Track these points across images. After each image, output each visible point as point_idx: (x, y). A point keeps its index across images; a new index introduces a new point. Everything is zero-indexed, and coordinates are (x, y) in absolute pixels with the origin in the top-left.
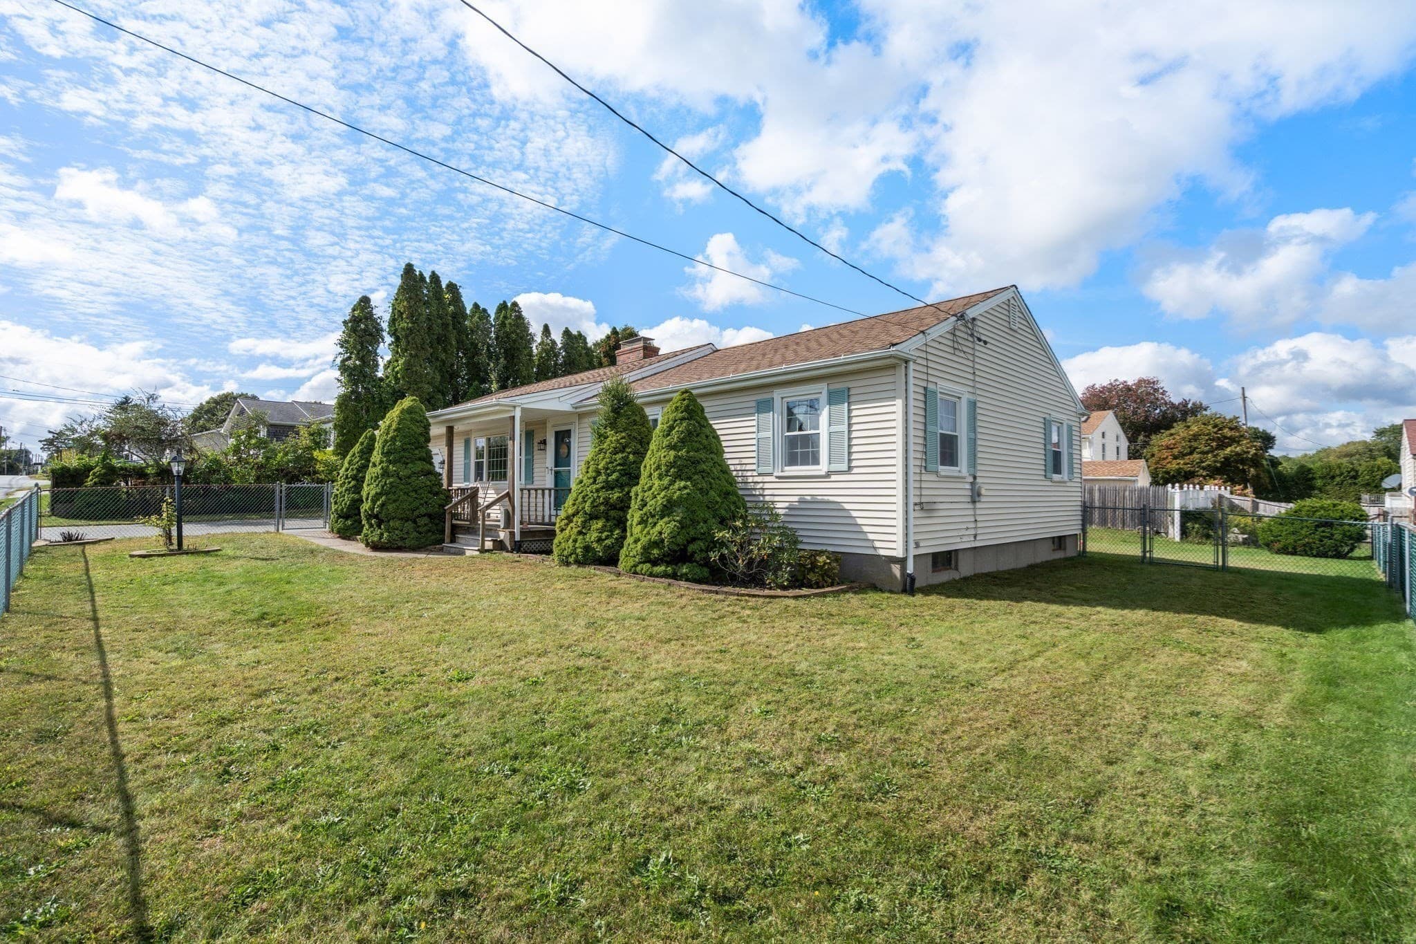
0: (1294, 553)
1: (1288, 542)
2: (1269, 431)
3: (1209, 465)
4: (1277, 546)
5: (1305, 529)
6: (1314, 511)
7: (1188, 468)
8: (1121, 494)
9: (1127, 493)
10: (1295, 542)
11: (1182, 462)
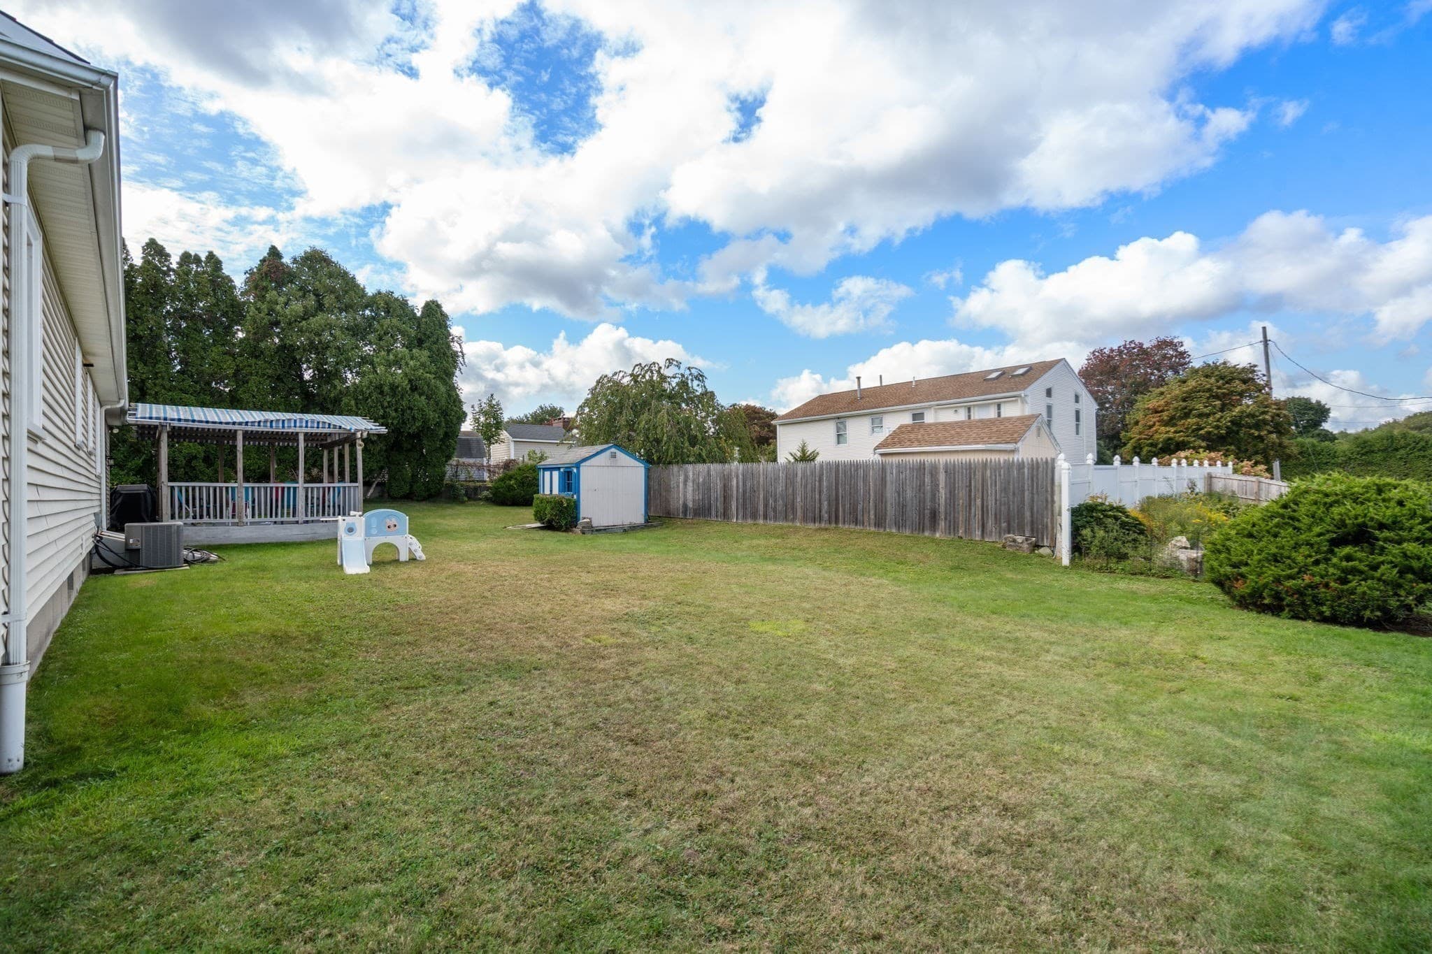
0: (1275, 609)
1: (1262, 581)
2: (1323, 402)
3: (1209, 433)
4: (1242, 588)
5: (1305, 550)
6: (1329, 501)
7: (1180, 437)
8: (979, 476)
9: (988, 472)
10: (1278, 580)
11: (1173, 430)
